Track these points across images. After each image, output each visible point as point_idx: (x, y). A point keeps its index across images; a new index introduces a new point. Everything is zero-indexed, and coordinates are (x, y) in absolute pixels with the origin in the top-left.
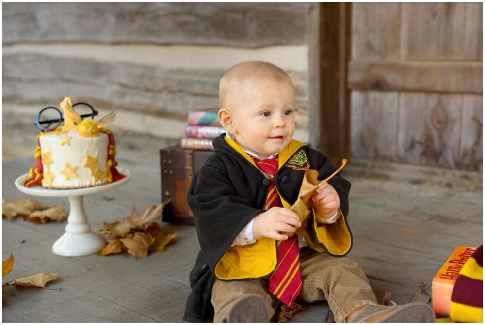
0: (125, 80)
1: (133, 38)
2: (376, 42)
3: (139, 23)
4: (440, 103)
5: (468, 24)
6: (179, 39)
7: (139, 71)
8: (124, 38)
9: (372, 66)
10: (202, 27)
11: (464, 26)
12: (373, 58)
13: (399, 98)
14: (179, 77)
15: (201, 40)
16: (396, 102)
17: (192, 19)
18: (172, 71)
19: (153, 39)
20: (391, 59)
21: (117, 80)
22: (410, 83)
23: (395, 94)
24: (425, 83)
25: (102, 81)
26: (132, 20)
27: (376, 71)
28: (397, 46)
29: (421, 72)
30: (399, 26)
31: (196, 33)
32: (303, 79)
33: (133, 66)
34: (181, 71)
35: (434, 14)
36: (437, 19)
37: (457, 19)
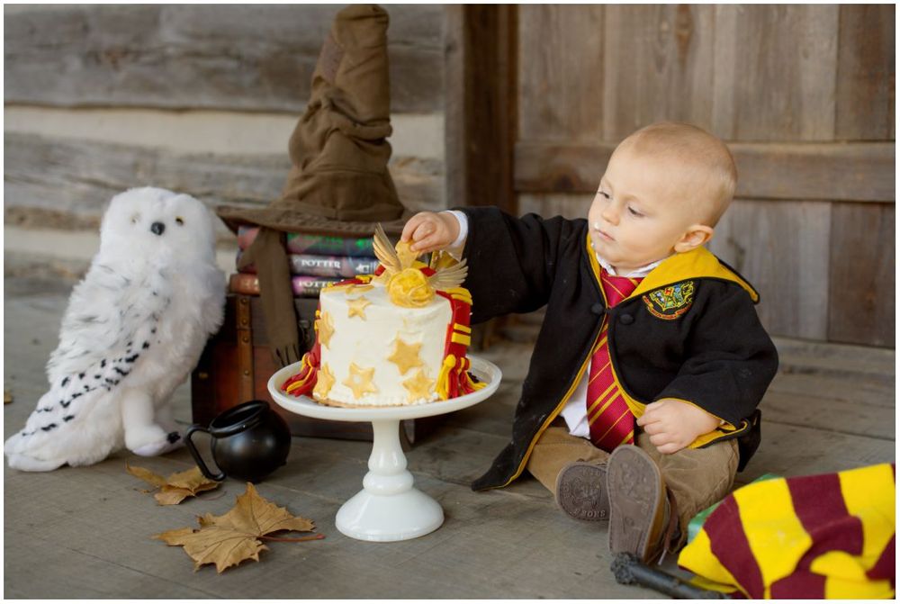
0: (100, 175)
1: (116, 97)
2: (562, 111)
3: (128, 69)
5: (718, 80)
6: (206, 99)
7: (128, 159)
8: (100, 98)
9: (556, 150)
10: (248, 79)
11: (712, 82)
12: (554, 138)
14: (204, 168)
15: (246, 102)
17: (232, 64)
18: (191, 158)
19: (155, 99)
20: (587, 139)
21: (84, 175)
25: (55, 176)
26: (115, 65)
27: (562, 160)
30: (601, 82)
31: (238, 90)
32: (435, 174)
33: (115, 148)
34: (209, 157)
35: (660, 63)
36: (665, 70)
37: (698, 71)
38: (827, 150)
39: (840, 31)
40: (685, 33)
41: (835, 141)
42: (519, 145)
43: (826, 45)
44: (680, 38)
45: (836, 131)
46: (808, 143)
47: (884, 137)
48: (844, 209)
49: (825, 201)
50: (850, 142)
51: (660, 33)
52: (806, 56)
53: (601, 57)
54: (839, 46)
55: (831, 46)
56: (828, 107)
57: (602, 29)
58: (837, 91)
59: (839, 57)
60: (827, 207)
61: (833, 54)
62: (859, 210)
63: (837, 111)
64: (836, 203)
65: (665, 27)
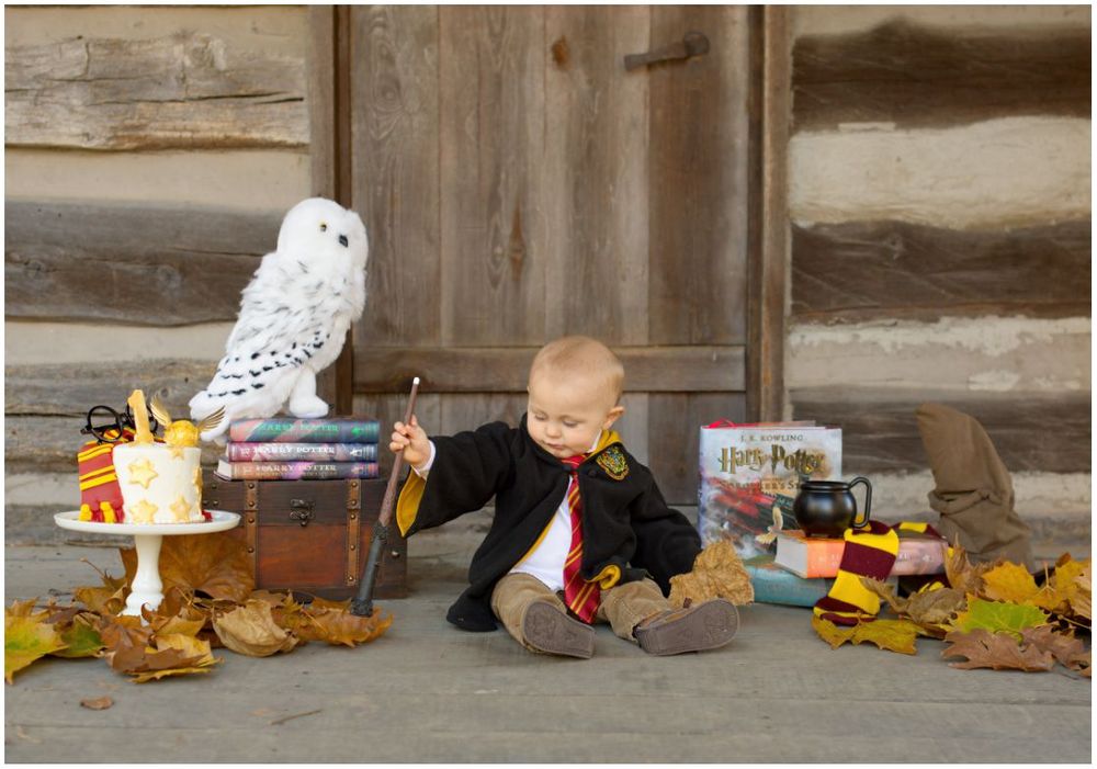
2: (398, 320)
4: (510, 408)
5: (549, 296)
9: (400, 355)
11: (544, 298)
12: (391, 345)
13: (441, 405)
16: (437, 410)
20: (425, 344)
22: (467, 380)
23: (436, 398)
24: (492, 381)
27: (406, 363)
28: (435, 325)
29: (486, 364)
30: (438, 295)
35: (495, 282)
36: (500, 287)
37: (532, 288)
38: (648, 352)
39: (651, 261)
40: (519, 256)
41: (649, 346)
42: (356, 350)
43: (640, 271)
44: (514, 261)
45: (650, 337)
46: (626, 347)
47: (686, 342)
48: (658, 398)
49: (644, 392)
50: (662, 346)
51: (494, 256)
52: (624, 278)
53: (439, 274)
54: (650, 273)
55: (643, 272)
56: (643, 319)
57: (439, 249)
58: (649, 308)
59: (650, 280)
60: (645, 398)
61: (646, 278)
62: (670, 398)
63: (651, 323)
64: (651, 393)
65: (499, 250)
